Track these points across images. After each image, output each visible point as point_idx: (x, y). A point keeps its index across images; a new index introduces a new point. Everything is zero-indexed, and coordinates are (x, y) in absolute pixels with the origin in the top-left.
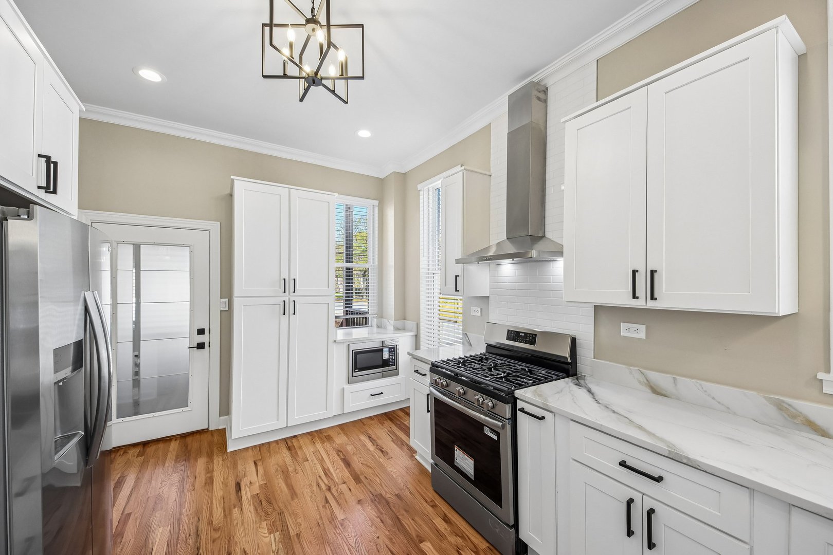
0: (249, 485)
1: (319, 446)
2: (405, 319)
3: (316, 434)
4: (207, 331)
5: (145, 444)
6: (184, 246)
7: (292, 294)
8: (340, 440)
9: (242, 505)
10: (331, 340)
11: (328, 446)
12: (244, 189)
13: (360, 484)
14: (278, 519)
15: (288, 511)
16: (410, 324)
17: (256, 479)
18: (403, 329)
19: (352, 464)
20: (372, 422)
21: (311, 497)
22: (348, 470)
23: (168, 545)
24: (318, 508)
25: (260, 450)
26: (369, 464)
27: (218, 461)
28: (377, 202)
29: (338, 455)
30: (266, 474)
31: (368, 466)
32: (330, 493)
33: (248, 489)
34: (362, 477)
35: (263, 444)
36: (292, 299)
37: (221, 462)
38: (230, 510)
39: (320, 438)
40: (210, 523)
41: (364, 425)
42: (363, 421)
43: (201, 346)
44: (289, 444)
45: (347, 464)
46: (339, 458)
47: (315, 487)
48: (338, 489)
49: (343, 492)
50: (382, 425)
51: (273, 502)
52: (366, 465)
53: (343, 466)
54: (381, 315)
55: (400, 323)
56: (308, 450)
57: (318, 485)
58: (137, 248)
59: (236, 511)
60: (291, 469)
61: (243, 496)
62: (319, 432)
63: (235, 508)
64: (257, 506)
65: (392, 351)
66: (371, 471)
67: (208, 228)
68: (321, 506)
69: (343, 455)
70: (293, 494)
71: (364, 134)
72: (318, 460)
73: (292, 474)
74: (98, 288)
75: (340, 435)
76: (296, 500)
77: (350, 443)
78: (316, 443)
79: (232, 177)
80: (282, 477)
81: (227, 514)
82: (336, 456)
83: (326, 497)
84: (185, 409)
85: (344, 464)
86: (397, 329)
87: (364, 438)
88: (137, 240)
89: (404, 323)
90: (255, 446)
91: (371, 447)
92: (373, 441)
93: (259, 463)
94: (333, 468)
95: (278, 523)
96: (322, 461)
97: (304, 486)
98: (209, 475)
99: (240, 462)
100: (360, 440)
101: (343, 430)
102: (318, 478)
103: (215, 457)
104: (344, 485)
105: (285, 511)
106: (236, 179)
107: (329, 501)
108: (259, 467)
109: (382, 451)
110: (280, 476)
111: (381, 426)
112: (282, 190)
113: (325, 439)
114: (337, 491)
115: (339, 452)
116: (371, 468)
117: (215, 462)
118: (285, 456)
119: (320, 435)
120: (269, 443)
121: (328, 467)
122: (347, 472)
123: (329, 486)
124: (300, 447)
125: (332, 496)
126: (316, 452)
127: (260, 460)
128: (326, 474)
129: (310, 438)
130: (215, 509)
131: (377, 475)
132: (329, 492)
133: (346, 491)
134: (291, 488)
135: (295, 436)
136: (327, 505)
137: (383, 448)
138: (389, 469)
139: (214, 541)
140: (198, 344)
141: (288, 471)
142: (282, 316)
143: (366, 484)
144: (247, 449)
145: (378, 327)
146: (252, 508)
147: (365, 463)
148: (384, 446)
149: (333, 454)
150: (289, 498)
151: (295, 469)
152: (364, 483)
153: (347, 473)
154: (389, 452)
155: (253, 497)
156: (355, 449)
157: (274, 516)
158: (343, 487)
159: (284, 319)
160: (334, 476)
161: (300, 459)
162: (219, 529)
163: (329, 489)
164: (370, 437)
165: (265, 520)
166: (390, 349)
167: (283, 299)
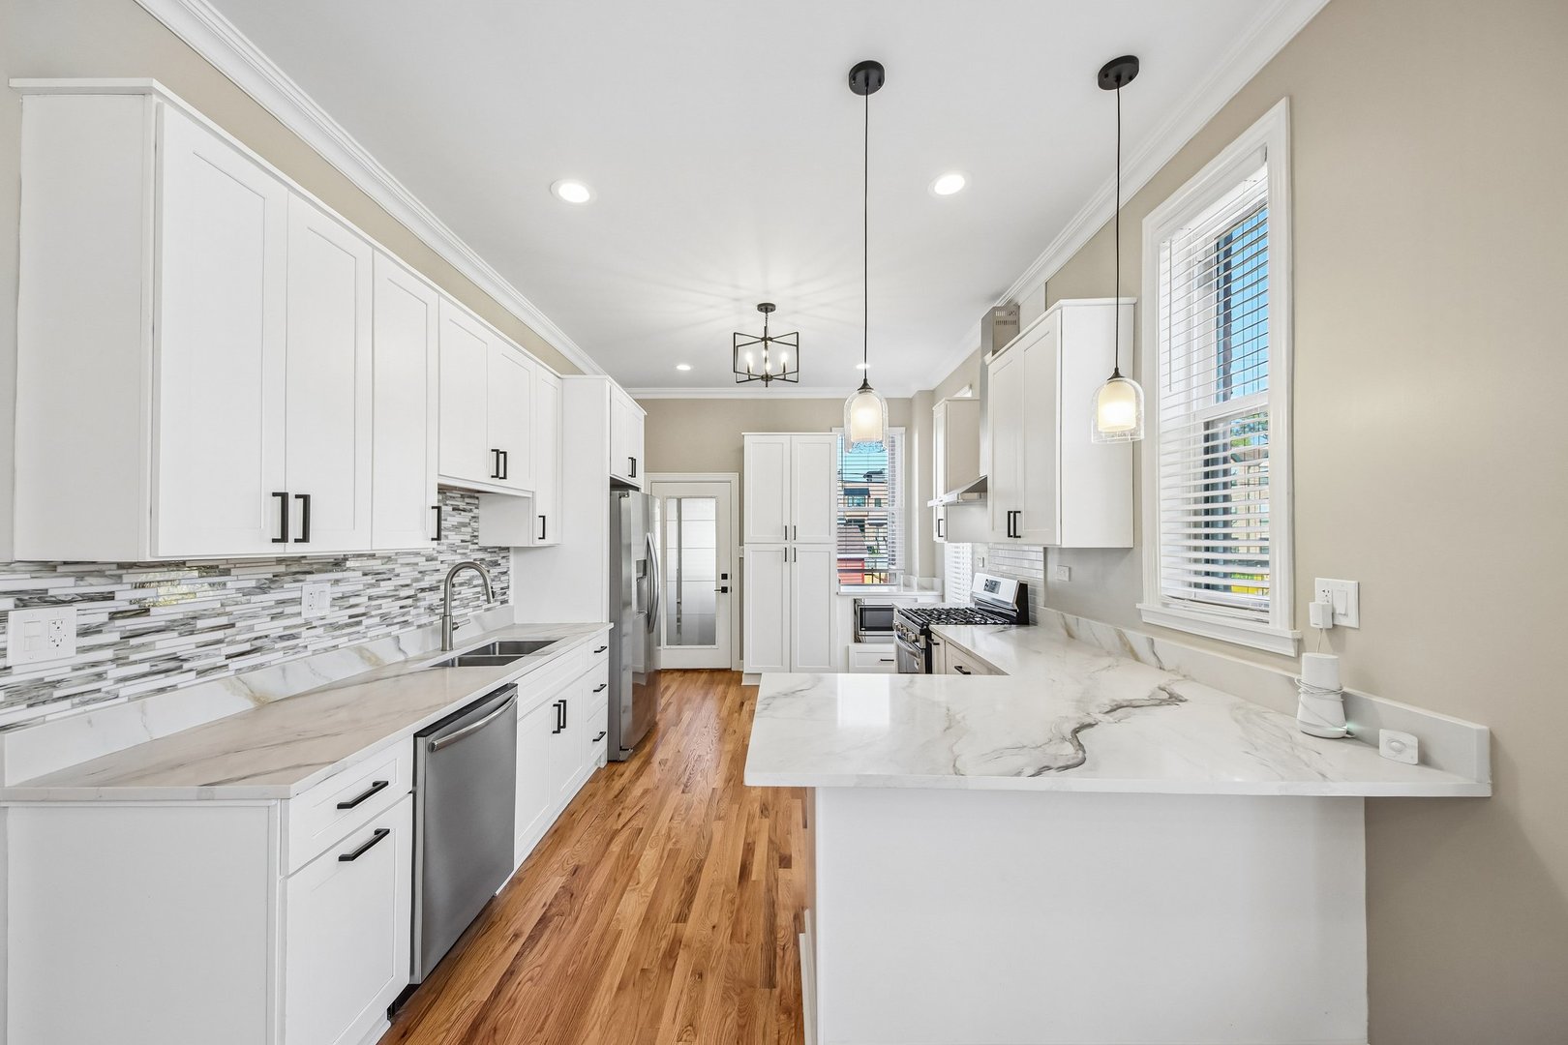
2: (934, 576)
4: (729, 577)
5: (685, 671)
6: (711, 497)
7: (794, 541)
10: (834, 592)
12: (752, 442)
16: (937, 581)
18: (932, 588)
28: (904, 429)
36: (793, 546)
38: (732, 714)
43: (724, 590)
54: (909, 571)
55: (925, 581)
58: (679, 501)
67: (729, 479)
74: (653, 532)
79: (742, 432)
84: (713, 646)
86: (923, 588)
88: (679, 495)
89: (932, 581)
106: (746, 434)
112: (783, 438)
140: (723, 588)
142: (784, 563)
145: (905, 585)
159: (786, 566)
167: (785, 546)
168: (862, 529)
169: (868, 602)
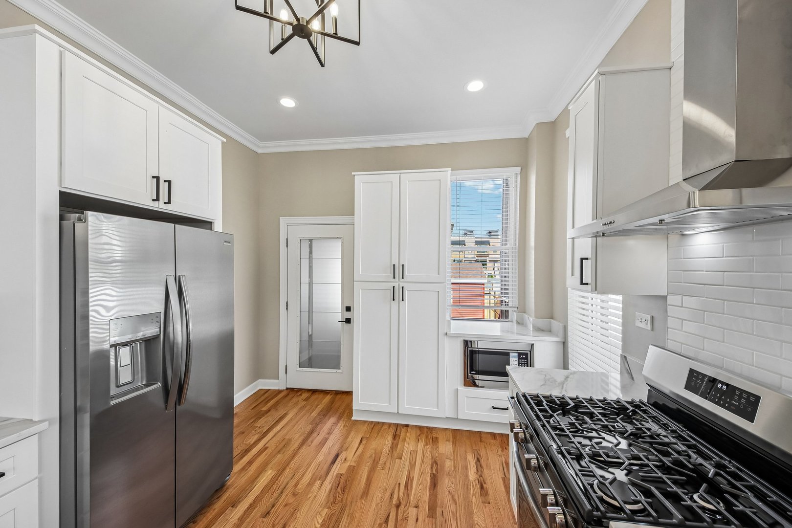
0: (342, 461)
1: (421, 445)
2: (552, 318)
3: (426, 431)
4: (352, 309)
5: (314, 392)
6: (337, 238)
7: (402, 280)
8: (445, 448)
9: (325, 480)
10: (441, 332)
11: (429, 450)
12: (362, 182)
13: (431, 519)
14: (337, 513)
15: (350, 509)
16: (556, 325)
17: (351, 458)
18: (549, 331)
19: (438, 488)
20: (492, 441)
21: (377, 505)
22: (430, 492)
23: (262, 490)
24: (374, 524)
25: (372, 429)
26: (456, 497)
27: (341, 425)
28: (519, 169)
29: (432, 467)
30: (361, 456)
31: (454, 500)
32: (395, 512)
33: (340, 464)
34: (439, 510)
35: (379, 422)
36: (402, 285)
37: (342, 427)
38: (315, 481)
39: (427, 438)
40: (296, 485)
41: (481, 441)
42: (482, 436)
43: (348, 321)
44: (398, 430)
45: (434, 484)
46: (430, 472)
47: (387, 495)
48: (406, 511)
49: (409, 519)
50: (502, 451)
51: (347, 491)
52: (453, 497)
53: (429, 484)
54: (522, 309)
55: (541, 323)
56: (410, 445)
57: (392, 495)
58: (311, 243)
59: (318, 482)
60: (382, 461)
61: (332, 469)
62: (430, 429)
63: (319, 480)
64: (333, 487)
65: (523, 358)
66: (453, 507)
67: (352, 221)
68: (379, 522)
69: (437, 470)
70: (366, 493)
71: (475, 86)
72: (410, 463)
73: (379, 467)
75: (448, 442)
76: (363, 501)
77: (452, 458)
78: (420, 441)
79: (353, 173)
80: (370, 466)
81: (310, 484)
82: (429, 467)
83: (389, 514)
84: (338, 371)
85: (431, 482)
86: (539, 330)
87: (471, 459)
89: (550, 323)
90: (372, 422)
91: (472, 476)
92: (479, 467)
93: (364, 442)
94: (419, 480)
95: (334, 519)
96: (412, 465)
97: (380, 488)
98: (327, 436)
99: (352, 434)
100: (466, 459)
101: (454, 437)
102: (397, 485)
103: (341, 421)
104: (415, 510)
105: (348, 508)
106: (357, 175)
107: (389, 522)
108: (361, 446)
109: (482, 487)
110: (369, 463)
111: (500, 449)
112: (393, 177)
113: (431, 441)
114: (404, 513)
115: (435, 462)
116: (456, 504)
117: (339, 424)
118: (387, 443)
119: (428, 434)
120: (383, 423)
121: (413, 477)
122: (428, 495)
123: (400, 502)
124: (404, 440)
125: (394, 517)
126: (414, 452)
127: (367, 438)
128: (406, 485)
129: (419, 433)
130: (308, 473)
131: (457, 519)
132: (395, 509)
133: (412, 520)
134: (369, 483)
135: (407, 426)
136: (384, 525)
137: (485, 483)
138: (476, 519)
139: (286, 505)
140: (346, 319)
141: (378, 462)
142: (392, 302)
143: (438, 523)
144: (365, 422)
145: (518, 323)
146: (329, 487)
147: (453, 493)
148: (488, 481)
149: (428, 461)
150: (360, 496)
151: (385, 463)
152: (435, 521)
153: (426, 498)
154: (490, 492)
155: (338, 474)
156: (453, 469)
157: (338, 507)
158: (413, 512)
159: (395, 304)
160: (413, 492)
161: (395, 454)
162: (297, 494)
163: (398, 506)
164: (478, 460)
165: (329, 508)
166: (519, 354)
167: (394, 284)
168: (484, 264)
169: (480, 345)
